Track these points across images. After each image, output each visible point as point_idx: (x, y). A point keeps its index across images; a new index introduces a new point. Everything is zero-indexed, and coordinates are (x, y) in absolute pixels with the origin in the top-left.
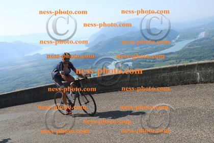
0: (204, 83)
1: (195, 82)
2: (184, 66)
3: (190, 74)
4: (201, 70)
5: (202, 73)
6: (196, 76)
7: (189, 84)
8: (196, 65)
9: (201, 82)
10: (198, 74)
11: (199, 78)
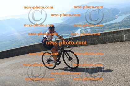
0: (128, 41)
1: (122, 41)
2: (116, 31)
3: (120, 36)
4: (126, 33)
5: (126, 35)
6: (124, 37)
7: (119, 42)
8: (123, 30)
9: (126, 40)
10: (124, 36)
11: (125, 38)
